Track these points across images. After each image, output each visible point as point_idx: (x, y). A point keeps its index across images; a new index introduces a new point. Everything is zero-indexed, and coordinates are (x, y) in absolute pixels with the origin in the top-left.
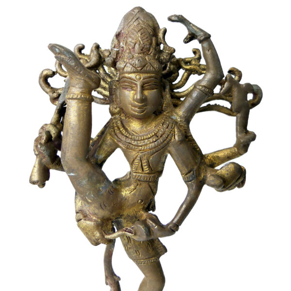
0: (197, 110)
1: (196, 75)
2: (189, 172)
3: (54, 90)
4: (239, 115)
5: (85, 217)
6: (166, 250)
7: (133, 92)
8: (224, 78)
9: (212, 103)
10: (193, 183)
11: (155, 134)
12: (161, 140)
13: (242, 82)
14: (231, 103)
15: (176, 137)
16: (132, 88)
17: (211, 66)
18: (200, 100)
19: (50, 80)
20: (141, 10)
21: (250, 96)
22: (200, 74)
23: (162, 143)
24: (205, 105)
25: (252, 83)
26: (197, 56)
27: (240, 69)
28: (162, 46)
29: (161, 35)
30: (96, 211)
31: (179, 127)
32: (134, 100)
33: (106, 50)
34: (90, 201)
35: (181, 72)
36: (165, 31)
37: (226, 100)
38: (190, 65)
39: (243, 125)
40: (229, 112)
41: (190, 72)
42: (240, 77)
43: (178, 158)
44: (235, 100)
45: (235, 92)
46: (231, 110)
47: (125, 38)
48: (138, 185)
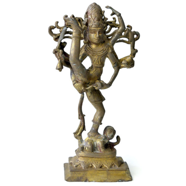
0: (116, 41)
1: (114, 28)
2: (115, 63)
3: (55, 35)
4: (131, 43)
5: (77, 82)
6: (105, 99)
7: (95, 34)
8: (126, 29)
9: (121, 39)
10: (116, 68)
11: (103, 50)
12: (105, 52)
13: (132, 31)
14: (128, 39)
15: (110, 51)
16: (95, 33)
17: (121, 25)
18: (117, 37)
19: (53, 30)
20: (95, 4)
21: (135, 36)
22: (116, 27)
23: (105, 53)
24: (118, 40)
25: (136, 31)
26: (114, 20)
27: (131, 26)
28: (103, 17)
29: (103, 13)
30: (82, 79)
31: (111, 47)
32: (96, 37)
33: (77, 18)
34: (81, 74)
35: (108, 27)
36: (104, 12)
37: (126, 38)
38: (112, 24)
39: (133, 47)
40: (128, 43)
41: (112, 27)
42: (131, 29)
43: (111, 58)
44: (130, 37)
45: (130, 34)
46: (128, 42)
47: (91, 15)
48: (97, 69)
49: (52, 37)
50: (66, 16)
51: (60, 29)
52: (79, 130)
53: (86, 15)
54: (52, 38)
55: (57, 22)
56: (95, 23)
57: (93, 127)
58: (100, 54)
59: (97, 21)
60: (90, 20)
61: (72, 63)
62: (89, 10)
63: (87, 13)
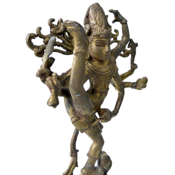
5: (79, 118)
11: (110, 68)
16: (103, 46)
30: (87, 113)
34: (86, 108)
47: (95, 19)
48: (101, 95)
49: (33, 50)
50: (53, 20)
51: (44, 39)
52: (70, 169)
53: (87, 20)
54: (32, 53)
55: (40, 29)
56: (103, 31)
57: (90, 164)
58: (107, 74)
59: (105, 28)
60: (95, 27)
61: (74, 93)
62: (91, 12)
63: (87, 16)
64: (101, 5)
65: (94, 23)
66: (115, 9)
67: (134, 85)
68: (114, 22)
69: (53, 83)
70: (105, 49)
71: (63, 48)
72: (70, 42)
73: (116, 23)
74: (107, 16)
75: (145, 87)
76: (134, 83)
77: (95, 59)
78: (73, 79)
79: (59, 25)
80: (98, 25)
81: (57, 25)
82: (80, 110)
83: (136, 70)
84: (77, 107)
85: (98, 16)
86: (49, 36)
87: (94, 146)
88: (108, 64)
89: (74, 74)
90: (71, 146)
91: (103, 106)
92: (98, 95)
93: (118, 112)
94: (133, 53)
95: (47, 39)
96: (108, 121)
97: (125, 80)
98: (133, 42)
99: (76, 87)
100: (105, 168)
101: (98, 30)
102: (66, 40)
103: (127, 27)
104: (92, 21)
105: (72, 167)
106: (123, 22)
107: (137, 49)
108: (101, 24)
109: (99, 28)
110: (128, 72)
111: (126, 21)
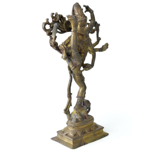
11: (87, 39)
47: (78, 12)
48: (85, 55)
53: (73, 13)
56: (83, 18)
57: (79, 102)
58: (87, 42)
59: (84, 17)
60: (78, 16)
61: (74, 52)
62: (75, 8)
63: (73, 11)
64: (79, 4)
65: (78, 14)
66: (86, 5)
67: (101, 49)
68: (85, 12)
69: (64, 47)
70: (85, 28)
71: (59, 30)
72: (62, 26)
73: (87, 12)
74: (83, 9)
75: (107, 48)
76: (100, 48)
77: (80, 34)
78: (73, 44)
79: (56, 17)
80: (80, 15)
81: (55, 17)
82: (76, 62)
83: (100, 41)
84: (75, 60)
85: (79, 10)
86: (52, 23)
87: (81, 89)
88: (86, 37)
89: (73, 42)
90: (68, 90)
91: (85, 63)
92: (83, 55)
93: (94, 65)
94: (98, 30)
95: (52, 25)
96: (90, 69)
97: (95, 47)
98: (97, 23)
99: (75, 48)
100: (88, 106)
101: (81, 18)
102: (61, 25)
103: (94, 15)
104: (76, 13)
105: (69, 105)
106: (91, 12)
107: (100, 27)
108: (81, 15)
109: (81, 17)
110: (96, 43)
111: (93, 11)
